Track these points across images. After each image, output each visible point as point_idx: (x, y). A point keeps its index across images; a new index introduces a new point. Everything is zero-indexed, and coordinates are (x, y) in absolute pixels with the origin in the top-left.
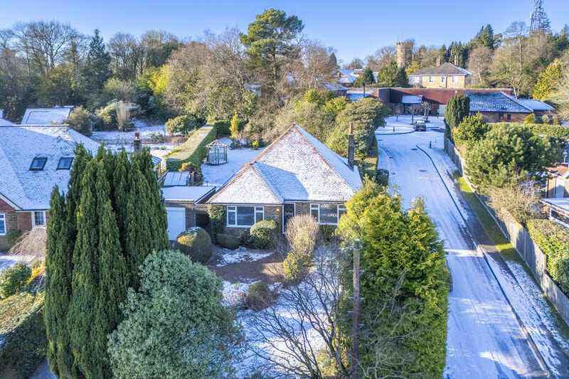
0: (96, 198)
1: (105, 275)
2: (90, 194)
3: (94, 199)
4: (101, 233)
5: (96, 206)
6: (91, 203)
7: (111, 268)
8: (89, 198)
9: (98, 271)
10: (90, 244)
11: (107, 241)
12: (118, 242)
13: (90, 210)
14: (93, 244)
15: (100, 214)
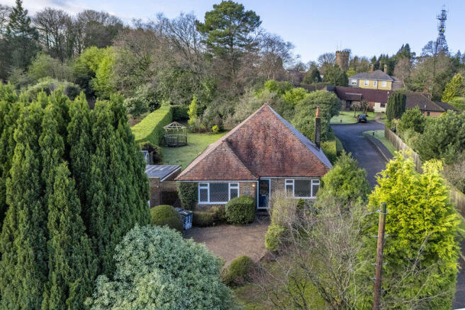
0: (41, 159)
1: (60, 264)
2: (29, 153)
3: (37, 160)
4: (50, 207)
5: (40, 169)
6: (32, 166)
7: (69, 253)
8: (28, 159)
9: (46, 260)
10: (32, 223)
11: (62, 218)
12: (79, 218)
13: (30, 175)
14: (36, 223)
15: (48, 181)
